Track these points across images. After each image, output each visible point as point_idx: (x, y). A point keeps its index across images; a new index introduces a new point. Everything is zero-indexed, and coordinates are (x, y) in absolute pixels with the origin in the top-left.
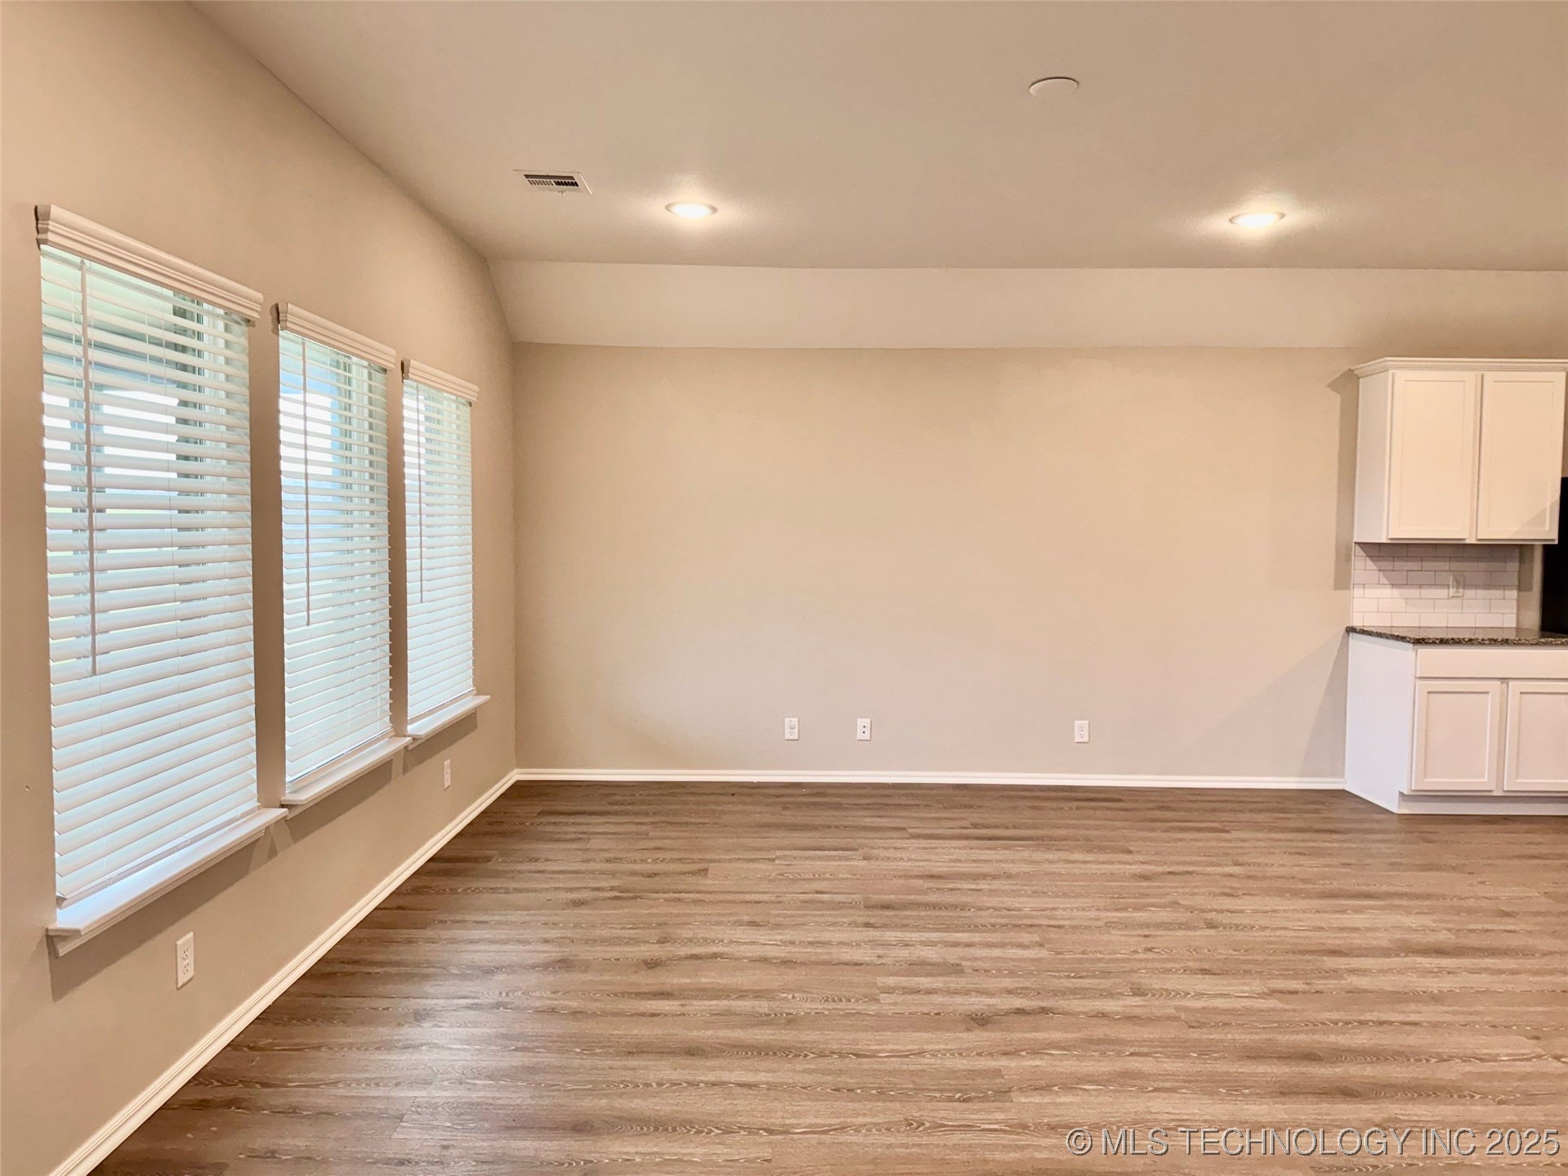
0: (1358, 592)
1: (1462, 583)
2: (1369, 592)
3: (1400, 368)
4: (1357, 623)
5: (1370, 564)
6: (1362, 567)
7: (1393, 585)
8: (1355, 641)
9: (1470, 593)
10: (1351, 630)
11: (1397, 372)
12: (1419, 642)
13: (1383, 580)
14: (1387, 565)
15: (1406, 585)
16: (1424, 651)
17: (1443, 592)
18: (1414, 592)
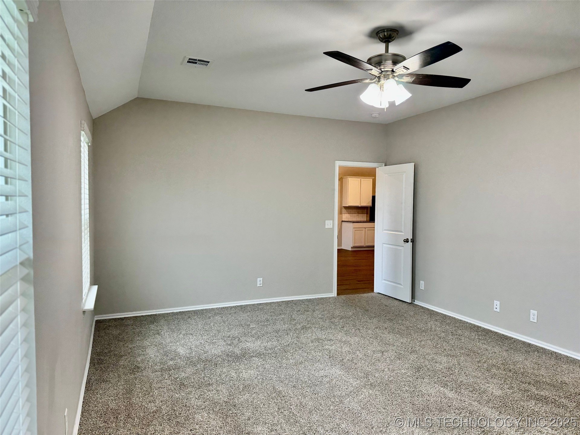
0: (343, 215)
1: (358, 213)
2: (345, 215)
3: (350, 178)
4: (343, 220)
5: (345, 210)
6: (344, 210)
7: (349, 214)
8: (343, 223)
9: (360, 215)
10: (343, 221)
11: (349, 179)
12: (353, 222)
13: (347, 213)
14: (348, 210)
15: (350, 213)
16: (354, 224)
17: (356, 215)
18: (352, 215)
